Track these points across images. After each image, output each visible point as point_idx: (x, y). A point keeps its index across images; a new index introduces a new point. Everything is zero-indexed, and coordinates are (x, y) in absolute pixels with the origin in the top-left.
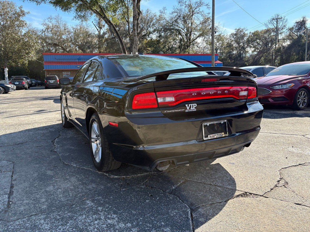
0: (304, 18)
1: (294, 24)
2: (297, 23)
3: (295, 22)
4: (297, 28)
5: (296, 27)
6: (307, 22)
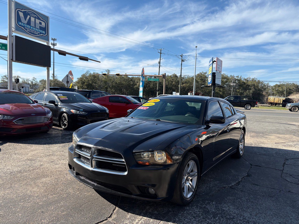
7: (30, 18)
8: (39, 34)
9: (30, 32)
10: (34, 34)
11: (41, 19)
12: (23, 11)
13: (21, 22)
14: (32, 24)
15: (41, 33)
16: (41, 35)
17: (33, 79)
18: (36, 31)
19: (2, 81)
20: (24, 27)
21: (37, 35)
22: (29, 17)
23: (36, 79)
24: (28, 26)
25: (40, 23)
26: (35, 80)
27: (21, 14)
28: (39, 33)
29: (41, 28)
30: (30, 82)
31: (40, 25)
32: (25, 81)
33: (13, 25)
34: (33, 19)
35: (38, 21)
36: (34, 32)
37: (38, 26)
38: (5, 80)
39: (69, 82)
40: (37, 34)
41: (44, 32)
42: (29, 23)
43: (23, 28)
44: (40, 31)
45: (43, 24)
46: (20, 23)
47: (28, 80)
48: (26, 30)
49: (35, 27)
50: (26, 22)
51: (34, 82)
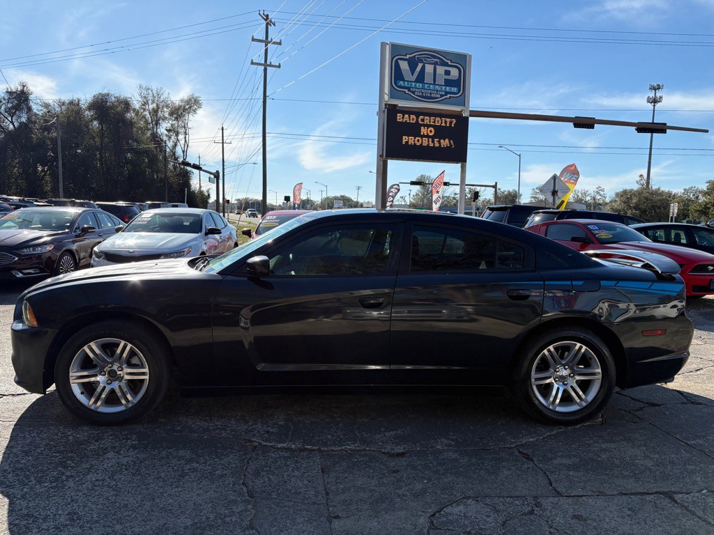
0: (24, 86)
1: (2, 95)
2: (10, 93)
3: (5, 91)
4: (10, 105)
5: (8, 102)
6: (31, 96)
7: (423, 68)
8: (442, 96)
9: (422, 97)
10: (431, 98)
11: (450, 63)
12: (408, 57)
13: (404, 80)
14: (428, 78)
15: (447, 93)
16: (448, 96)
17: (597, 192)
18: (435, 92)
19: (533, 199)
20: (409, 89)
21: (438, 98)
22: (420, 65)
23: (603, 190)
24: (418, 84)
25: (447, 73)
26: (602, 193)
27: (404, 66)
28: (443, 93)
29: (448, 83)
30: (588, 198)
31: (447, 77)
32: (578, 196)
33: (387, 90)
34: (429, 69)
35: (441, 70)
36: (431, 94)
37: (441, 81)
38: (537, 196)
39: (557, 192)
40: (439, 96)
41: (456, 89)
42: (421, 78)
43: (407, 91)
44: (446, 89)
45: (454, 73)
46: (401, 83)
47: (585, 194)
48: (414, 93)
49: (434, 84)
50: (414, 78)
51: (599, 197)
